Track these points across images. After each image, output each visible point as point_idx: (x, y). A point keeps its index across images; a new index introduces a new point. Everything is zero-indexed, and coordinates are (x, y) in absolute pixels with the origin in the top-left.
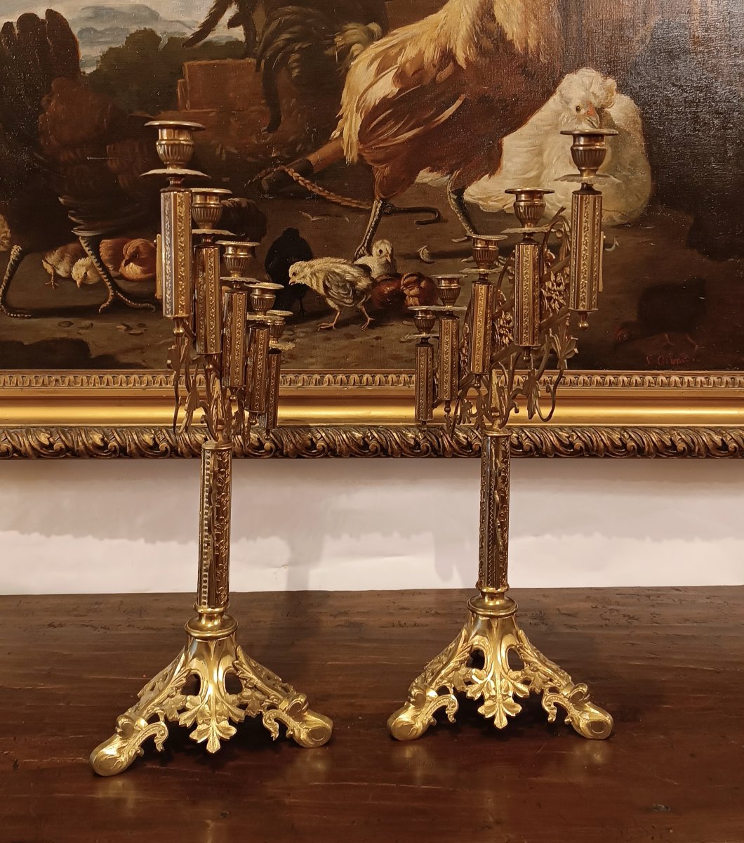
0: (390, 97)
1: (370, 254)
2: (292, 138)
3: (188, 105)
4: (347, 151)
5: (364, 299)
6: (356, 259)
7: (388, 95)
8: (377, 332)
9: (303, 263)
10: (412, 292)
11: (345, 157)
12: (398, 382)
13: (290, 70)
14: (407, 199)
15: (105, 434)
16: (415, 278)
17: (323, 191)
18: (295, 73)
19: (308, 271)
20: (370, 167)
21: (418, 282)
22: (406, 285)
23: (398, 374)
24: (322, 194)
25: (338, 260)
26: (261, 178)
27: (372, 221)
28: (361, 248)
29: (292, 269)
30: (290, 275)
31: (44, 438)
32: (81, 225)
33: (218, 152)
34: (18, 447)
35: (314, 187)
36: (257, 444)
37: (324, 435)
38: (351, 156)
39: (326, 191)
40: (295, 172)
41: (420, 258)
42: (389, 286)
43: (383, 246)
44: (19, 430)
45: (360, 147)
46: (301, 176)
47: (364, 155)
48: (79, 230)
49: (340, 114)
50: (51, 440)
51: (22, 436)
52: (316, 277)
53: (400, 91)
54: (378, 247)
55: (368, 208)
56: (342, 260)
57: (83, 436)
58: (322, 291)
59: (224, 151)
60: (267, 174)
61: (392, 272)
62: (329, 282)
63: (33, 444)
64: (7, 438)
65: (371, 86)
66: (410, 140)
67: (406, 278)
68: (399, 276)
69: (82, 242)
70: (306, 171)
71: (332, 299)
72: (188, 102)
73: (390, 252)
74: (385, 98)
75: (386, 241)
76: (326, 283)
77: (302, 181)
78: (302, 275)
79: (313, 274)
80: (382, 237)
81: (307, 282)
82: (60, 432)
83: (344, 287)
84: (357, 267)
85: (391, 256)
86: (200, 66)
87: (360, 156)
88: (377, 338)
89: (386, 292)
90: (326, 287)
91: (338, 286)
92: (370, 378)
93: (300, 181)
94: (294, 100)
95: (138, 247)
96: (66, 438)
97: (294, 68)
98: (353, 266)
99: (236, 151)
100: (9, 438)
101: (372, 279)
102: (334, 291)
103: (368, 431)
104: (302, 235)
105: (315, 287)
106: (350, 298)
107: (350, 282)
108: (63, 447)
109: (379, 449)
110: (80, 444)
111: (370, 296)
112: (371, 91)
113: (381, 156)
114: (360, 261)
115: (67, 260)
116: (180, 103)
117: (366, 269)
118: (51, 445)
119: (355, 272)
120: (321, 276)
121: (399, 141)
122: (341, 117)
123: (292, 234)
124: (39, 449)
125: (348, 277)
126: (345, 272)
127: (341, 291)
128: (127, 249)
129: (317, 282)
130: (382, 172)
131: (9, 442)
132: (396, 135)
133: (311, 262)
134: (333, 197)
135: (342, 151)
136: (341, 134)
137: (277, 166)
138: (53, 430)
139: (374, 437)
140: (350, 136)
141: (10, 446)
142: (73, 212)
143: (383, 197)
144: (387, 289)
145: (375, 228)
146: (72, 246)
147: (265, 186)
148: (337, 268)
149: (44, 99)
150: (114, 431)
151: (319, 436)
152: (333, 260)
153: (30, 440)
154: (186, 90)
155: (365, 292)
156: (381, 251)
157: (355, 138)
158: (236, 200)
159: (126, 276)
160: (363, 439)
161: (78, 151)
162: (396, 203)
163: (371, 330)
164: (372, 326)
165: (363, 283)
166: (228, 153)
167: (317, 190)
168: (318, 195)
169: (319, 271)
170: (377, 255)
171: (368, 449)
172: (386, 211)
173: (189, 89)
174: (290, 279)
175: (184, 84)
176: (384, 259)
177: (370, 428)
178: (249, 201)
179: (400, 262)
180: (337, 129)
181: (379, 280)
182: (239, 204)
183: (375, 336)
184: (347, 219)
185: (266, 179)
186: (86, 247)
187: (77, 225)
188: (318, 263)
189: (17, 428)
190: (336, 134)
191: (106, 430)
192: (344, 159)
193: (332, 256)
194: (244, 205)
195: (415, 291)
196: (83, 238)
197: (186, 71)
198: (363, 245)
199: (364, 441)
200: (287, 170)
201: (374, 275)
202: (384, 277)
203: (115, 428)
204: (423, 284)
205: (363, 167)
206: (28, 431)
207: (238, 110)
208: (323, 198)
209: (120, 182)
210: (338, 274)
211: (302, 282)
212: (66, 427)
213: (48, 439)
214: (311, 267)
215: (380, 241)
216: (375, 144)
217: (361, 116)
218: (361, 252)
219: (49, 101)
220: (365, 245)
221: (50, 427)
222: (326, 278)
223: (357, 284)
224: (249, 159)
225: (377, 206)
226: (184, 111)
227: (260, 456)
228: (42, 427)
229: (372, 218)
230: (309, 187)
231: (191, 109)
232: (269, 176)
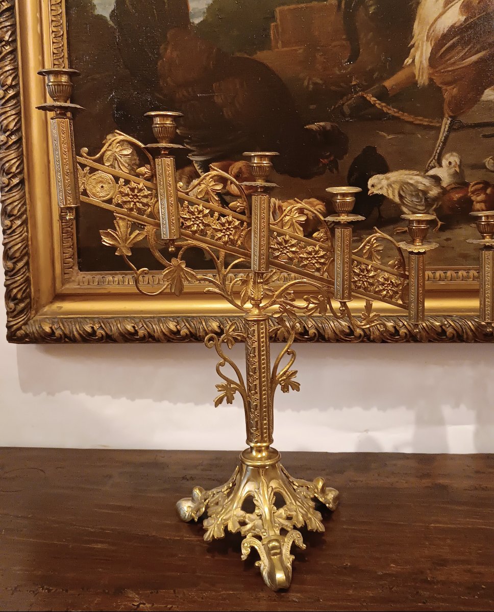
0: (457, 25)
1: (441, 166)
2: (370, 67)
3: (280, 44)
4: (419, 76)
5: (435, 206)
6: (427, 171)
7: (455, 24)
8: (447, 234)
9: (380, 176)
10: (479, 198)
11: (417, 81)
12: (468, 277)
13: (367, 8)
14: (474, 116)
15: (221, 323)
16: (481, 185)
17: (398, 112)
18: (371, 10)
19: (385, 183)
20: (440, 88)
21: (484, 189)
22: (473, 192)
23: (468, 270)
24: (396, 115)
25: (412, 172)
26: (343, 104)
27: (442, 137)
28: (432, 161)
29: (370, 182)
30: (369, 187)
31: (172, 326)
32: (194, 151)
33: (306, 83)
34: (152, 333)
35: (389, 109)
36: (347, 331)
37: (406, 323)
38: (423, 79)
39: (400, 112)
40: (373, 96)
41: (486, 168)
42: (458, 193)
43: (452, 159)
44: (152, 319)
45: (430, 72)
46: (378, 100)
47: (434, 78)
48: (193, 155)
49: (412, 43)
50: (178, 327)
51: (155, 325)
52: (392, 187)
53: (466, 20)
54: (447, 160)
55: (438, 125)
56: (415, 172)
57: (204, 324)
58: (397, 200)
59: (311, 82)
60: (348, 100)
61: (460, 182)
62: (403, 192)
63: (164, 330)
64: (143, 326)
65: (439, 17)
66: (476, 62)
67: (473, 186)
68: (467, 185)
69: (196, 165)
70: (383, 95)
71: (406, 206)
72: (280, 42)
73: (458, 163)
74: (453, 26)
75: (454, 154)
76: (401, 193)
77: (379, 104)
78: (379, 186)
79: (390, 185)
80: (452, 150)
81: (384, 192)
82: (185, 321)
83: (417, 196)
84: (428, 178)
85: (460, 166)
86: (290, 10)
87: (431, 80)
88: (448, 240)
89: (455, 199)
90: (401, 196)
91: (412, 195)
92: (443, 275)
93: (377, 105)
94: (371, 33)
95: (240, 168)
96: (190, 326)
97: (371, 6)
98: (424, 177)
99: (320, 82)
100: (145, 326)
101: (442, 188)
102: (408, 200)
103: (444, 320)
104: (380, 151)
105: (391, 197)
106: (423, 205)
107: (422, 191)
108: (188, 333)
109: (456, 335)
110: (201, 330)
111: (440, 203)
112: (440, 21)
113: (449, 79)
114: (431, 172)
115: (184, 180)
116: (273, 43)
117: (437, 180)
118: (178, 332)
119: (426, 182)
120: (397, 187)
121: (466, 64)
122: (413, 46)
123: (370, 151)
124: (168, 334)
125: (421, 187)
126: (418, 182)
127: (415, 199)
128: (232, 170)
129: (393, 192)
130: (450, 92)
131: (145, 329)
132: (463, 58)
133: (389, 175)
134: (406, 117)
135: (414, 76)
136: (413, 61)
137: (356, 92)
138: (179, 319)
139: (451, 325)
140: (421, 62)
141: (146, 333)
142: (187, 140)
143: (451, 114)
144: (456, 196)
145: (444, 143)
146: (187, 169)
147: (346, 110)
148: (411, 179)
149: (161, 47)
150: (228, 320)
151: (401, 324)
152: (407, 172)
153: (162, 327)
154: (278, 33)
155: (436, 199)
156: (450, 163)
157: (426, 63)
158: (322, 124)
159: (232, 192)
160: (441, 326)
161: (190, 90)
162: (464, 119)
163: (441, 233)
164: (443, 229)
165: (434, 192)
166: (315, 84)
167: (392, 111)
168: (393, 116)
169: (394, 182)
170: (447, 167)
171: (446, 335)
172: (455, 127)
173: (280, 30)
174: (368, 190)
175: (276, 26)
176: (452, 170)
177: (445, 317)
178: (332, 124)
179: (467, 172)
180: (410, 57)
181: (448, 188)
182: (324, 127)
183: (445, 238)
184: (419, 136)
185: (347, 104)
186: (199, 169)
187: (190, 151)
188: (394, 176)
189: (151, 317)
190: (408, 61)
191: (221, 319)
192: (416, 83)
193: (406, 168)
194: (328, 128)
195: (481, 197)
196: (196, 162)
197: (278, 15)
198: (434, 158)
199: (442, 328)
200: (365, 96)
201: (444, 184)
202: (453, 186)
203: (229, 317)
204: (489, 191)
205: (433, 89)
206: (159, 320)
207: (322, 46)
208: (398, 118)
209: (225, 114)
210: (412, 185)
211: (380, 192)
212: (189, 317)
213: (176, 326)
214: (388, 179)
215: (450, 154)
216: (444, 68)
217: (431, 44)
218: (432, 164)
219: (166, 49)
220: (436, 158)
221: (176, 316)
222: (401, 188)
223: (429, 193)
224: (333, 88)
225: (446, 123)
226: (276, 50)
227: (350, 341)
228: (170, 317)
229: (441, 134)
230: (385, 110)
231: (283, 48)
232: (350, 102)
